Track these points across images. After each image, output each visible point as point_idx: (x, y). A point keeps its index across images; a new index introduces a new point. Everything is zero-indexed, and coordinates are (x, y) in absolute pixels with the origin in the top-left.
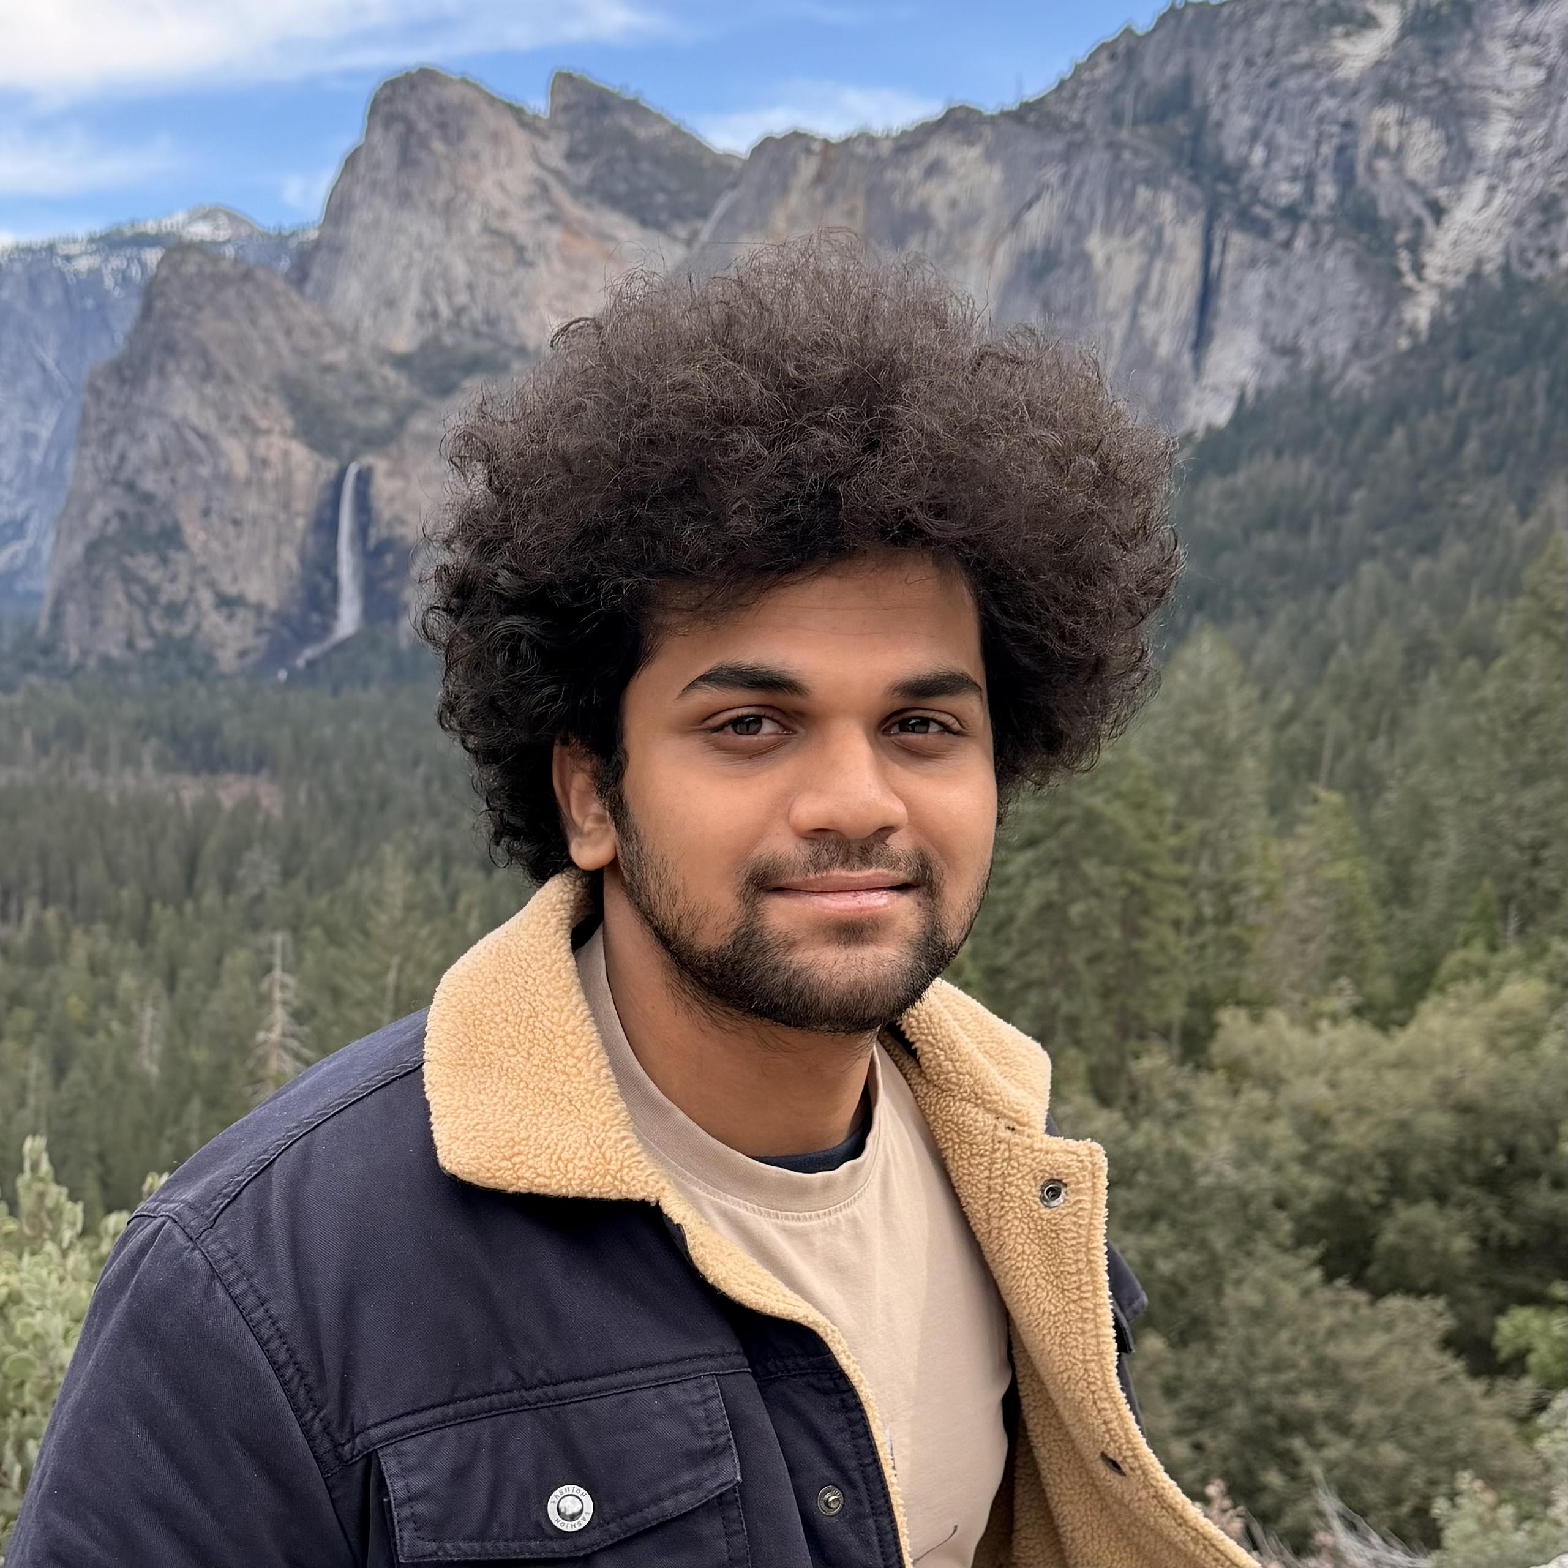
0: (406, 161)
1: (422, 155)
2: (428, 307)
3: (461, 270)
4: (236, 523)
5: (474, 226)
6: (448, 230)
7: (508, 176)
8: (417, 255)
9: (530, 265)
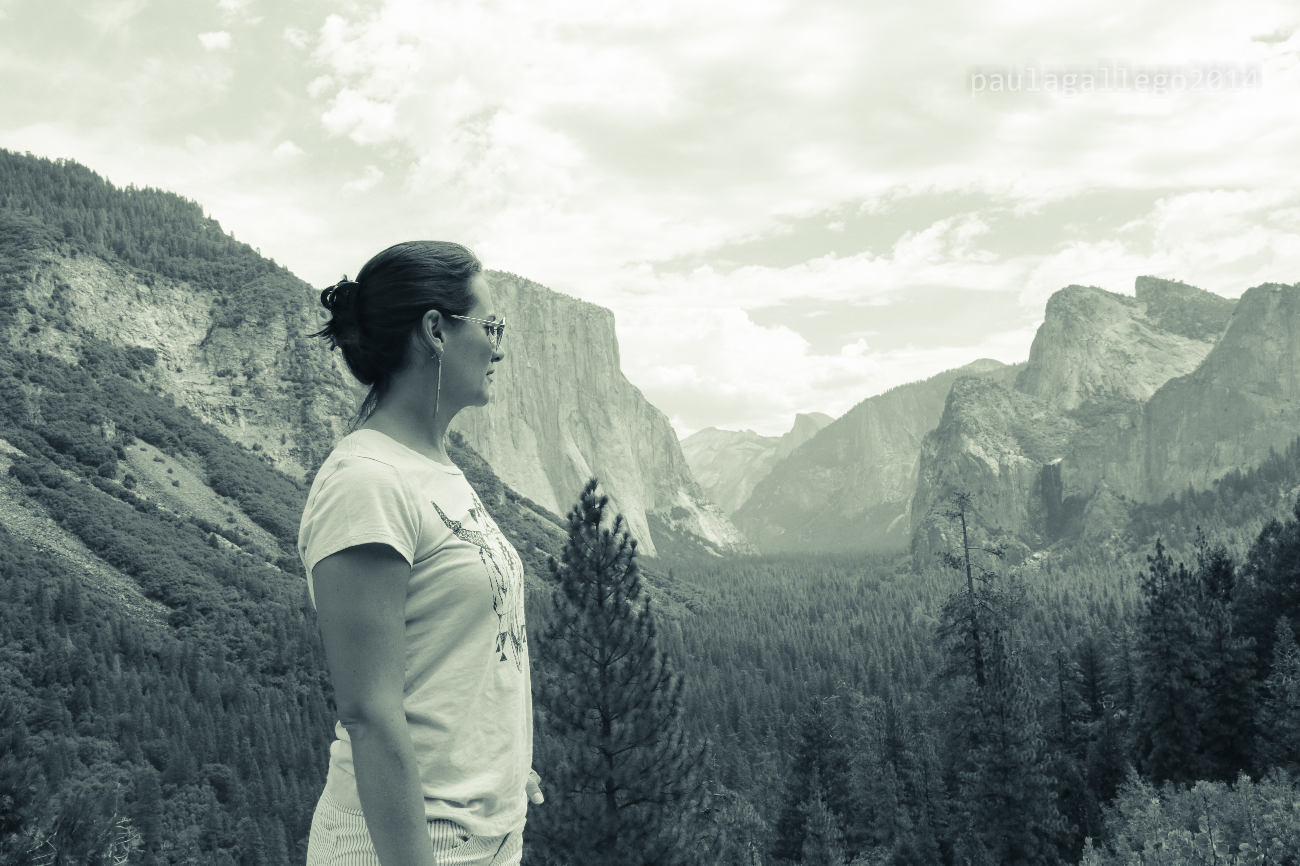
0: (1068, 326)
1: (1075, 322)
2: (1083, 389)
3: (1098, 370)
4: (995, 495)
5: (1102, 350)
6: (1090, 354)
7: (1118, 326)
8: (1076, 367)
9: (1133, 363)
